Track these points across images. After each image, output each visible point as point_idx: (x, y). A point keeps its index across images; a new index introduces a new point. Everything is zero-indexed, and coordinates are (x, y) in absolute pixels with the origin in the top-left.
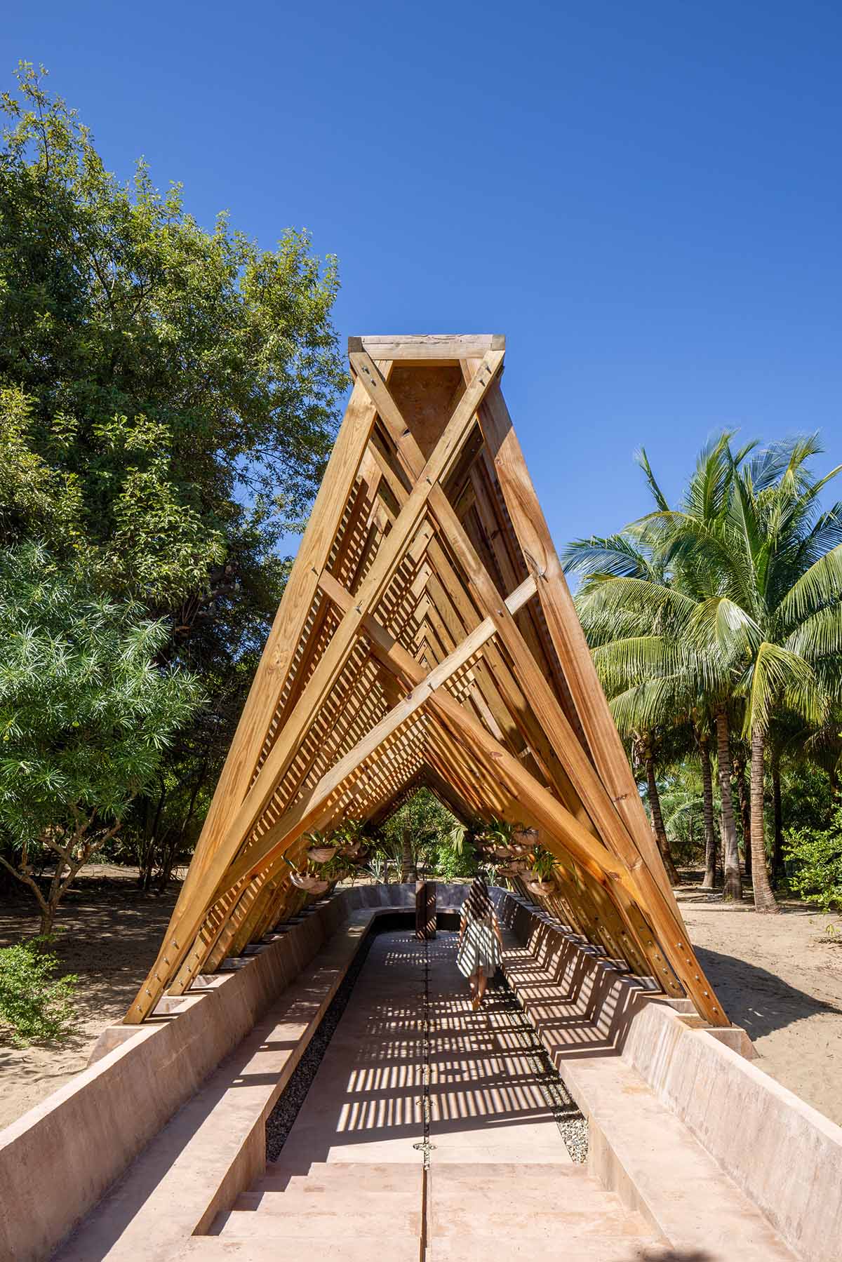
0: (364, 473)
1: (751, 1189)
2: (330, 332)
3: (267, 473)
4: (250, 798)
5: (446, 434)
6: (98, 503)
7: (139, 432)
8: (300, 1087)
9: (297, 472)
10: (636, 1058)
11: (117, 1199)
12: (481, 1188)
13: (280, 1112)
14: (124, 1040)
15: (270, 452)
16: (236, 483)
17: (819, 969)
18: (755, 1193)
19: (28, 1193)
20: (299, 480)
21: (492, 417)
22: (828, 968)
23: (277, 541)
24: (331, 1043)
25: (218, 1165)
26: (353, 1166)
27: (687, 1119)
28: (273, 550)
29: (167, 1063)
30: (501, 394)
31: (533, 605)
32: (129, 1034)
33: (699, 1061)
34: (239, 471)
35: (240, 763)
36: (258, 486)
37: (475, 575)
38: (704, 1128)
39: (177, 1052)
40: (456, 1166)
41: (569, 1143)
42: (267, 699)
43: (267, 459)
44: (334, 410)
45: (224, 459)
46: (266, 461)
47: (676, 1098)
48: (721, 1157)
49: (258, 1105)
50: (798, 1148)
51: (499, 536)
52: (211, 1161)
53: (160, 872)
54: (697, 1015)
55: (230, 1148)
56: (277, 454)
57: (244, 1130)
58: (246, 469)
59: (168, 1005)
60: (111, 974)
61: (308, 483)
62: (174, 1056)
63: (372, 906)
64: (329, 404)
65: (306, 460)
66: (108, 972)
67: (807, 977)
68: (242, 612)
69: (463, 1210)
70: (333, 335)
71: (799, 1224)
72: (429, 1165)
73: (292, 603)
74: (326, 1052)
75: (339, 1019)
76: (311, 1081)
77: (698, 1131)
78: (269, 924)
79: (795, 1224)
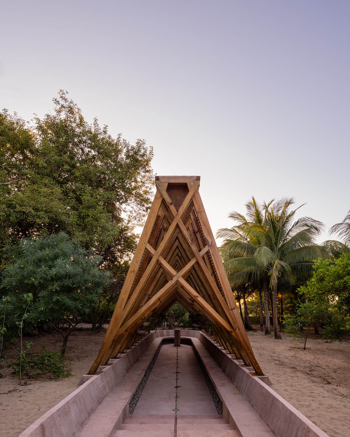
0: (160, 214)
1: (269, 424)
2: (150, 169)
3: (131, 209)
4: (126, 309)
5: (183, 205)
6: (82, 219)
7: (94, 199)
8: (139, 392)
9: (140, 209)
10: (237, 384)
11: (86, 427)
12: (191, 423)
13: (133, 399)
14: (88, 379)
15: (132, 203)
16: (122, 212)
17: (292, 356)
18: (270, 425)
19: (60, 426)
20: (141, 211)
21: (196, 199)
22: (295, 356)
23: (134, 229)
24: (149, 378)
25: (115, 416)
26: (154, 416)
27: (251, 403)
28: (133, 232)
29: (100, 386)
30: (199, 193)
31: (208, 253)
32: (89, 377)
33: (254, 385)
34: (123, 209)
35: (123, 299)
36: (129, 213)
37: (191, 245)
38: (256, 405)
39: (104, 382)
40: (184, 416)
41: (217, 409)
42: (131, 280)
43: (132, 205)
44: (151, 191)
45: (119, 205)
46: (131, 206)
47: (248, 397)
48: (260, 414)
49: (127, 398)
50: (281, 412)
51: (198, 232)
52: (113, 415)
53: (98, 325)
54: (255, 372)
55: (118, 411)
56: (134, 204)
57: (123, 406)
58: (125, 208)
59: (101, 368)
60: (84, 358)
61: (143, 212)
62: (103, 384)
63: (161, 336)
64: (150, 189)
65: (143, 206)
66: (83, 357)
67: (288, 359)
68: (124, 249)
69: (186, 429)
70: (151, 170)
71: (281, 435)
72: (177, 416)
73: (138, 253)
74: (147, 381)
75: (151, 371)
76: (143, 390)
77: (254, 407)
78: (131, 343)
79: (280, 434)
